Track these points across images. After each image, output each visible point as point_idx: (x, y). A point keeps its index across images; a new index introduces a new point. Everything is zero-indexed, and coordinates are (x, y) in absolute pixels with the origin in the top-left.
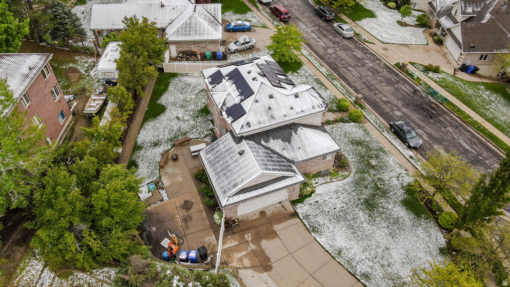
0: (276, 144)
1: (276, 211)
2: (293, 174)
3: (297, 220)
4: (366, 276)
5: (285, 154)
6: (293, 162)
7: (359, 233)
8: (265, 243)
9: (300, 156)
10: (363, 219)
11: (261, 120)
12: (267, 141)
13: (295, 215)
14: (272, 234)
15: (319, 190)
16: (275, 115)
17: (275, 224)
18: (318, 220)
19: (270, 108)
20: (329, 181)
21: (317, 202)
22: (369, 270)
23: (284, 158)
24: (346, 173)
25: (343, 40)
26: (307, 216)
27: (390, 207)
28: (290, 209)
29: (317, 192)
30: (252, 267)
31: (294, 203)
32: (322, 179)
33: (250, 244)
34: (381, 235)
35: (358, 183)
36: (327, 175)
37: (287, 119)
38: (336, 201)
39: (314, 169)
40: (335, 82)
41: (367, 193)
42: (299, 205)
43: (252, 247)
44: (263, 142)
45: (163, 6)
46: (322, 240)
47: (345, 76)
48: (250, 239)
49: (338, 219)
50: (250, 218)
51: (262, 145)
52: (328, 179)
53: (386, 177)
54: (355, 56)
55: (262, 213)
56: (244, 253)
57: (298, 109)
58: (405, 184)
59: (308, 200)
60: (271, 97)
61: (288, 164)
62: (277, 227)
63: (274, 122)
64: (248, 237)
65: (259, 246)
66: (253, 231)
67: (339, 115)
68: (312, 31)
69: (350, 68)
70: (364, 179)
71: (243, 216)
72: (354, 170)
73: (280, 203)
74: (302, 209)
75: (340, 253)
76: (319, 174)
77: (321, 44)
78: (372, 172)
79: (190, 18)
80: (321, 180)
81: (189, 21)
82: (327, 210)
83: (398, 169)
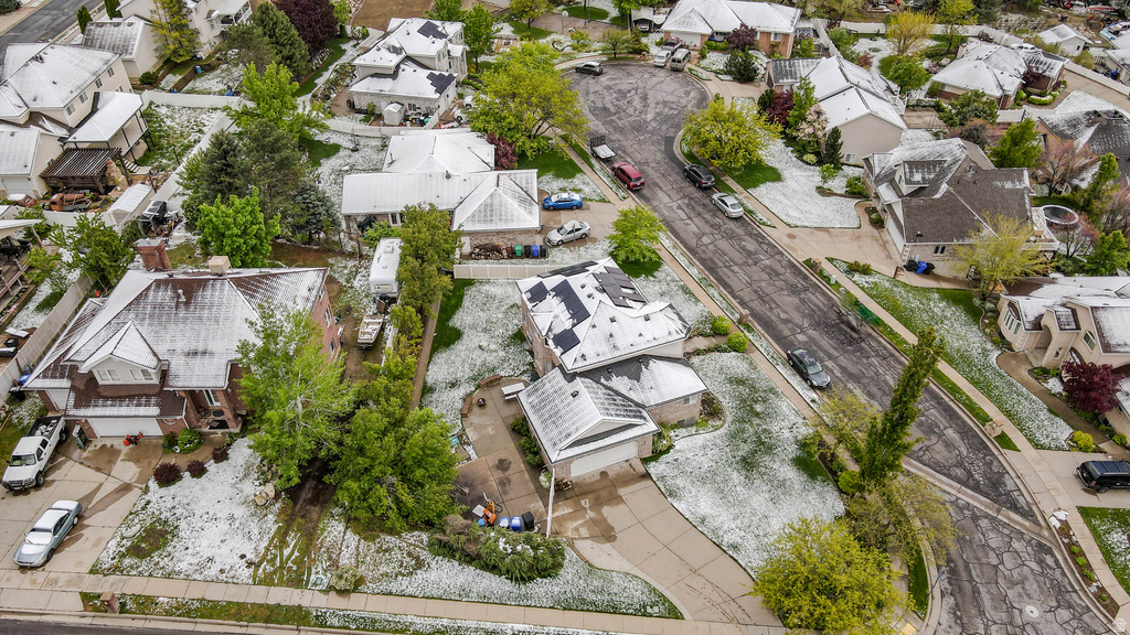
0: (620, 383)
1: (622, 471)
2: (643, 421)
3: (650, 482)
4: (735, 547)
5: (633, 396)
6: (643, 407)
7: (730, 499)
8: (607, 511)
9: (652, 399)
10: (736, 482)
11: (600, 351)
12: (608, 379)
13: (647, 476)
14: (616, 499)
15: (678, 445)
16: (618, 345)
17: (620, 487)
18: (678, 482)
19: (611, 336)
20: (694, 433)
21: (676, 460)
22: (740, 541)
23: (632, 401)
24: (719, 423)
25: (727, 221)
26: (663, 478)
27: (775, 467)
28: (640, 468)
29: (677, 447)
30: (592, 537)
31: (645, 461)
32: (684, 430)
33: (588, 511)
34: (759, 500)
35: (733, 436)
36: (692, 425)
37: (634, 349)
38: (702, 458)
39: (673, 417)
40: (711, 291)
41: (744, 449)
42: (653, 463)
43: (591, 514)
44: (603, 380)
45: (448, 176)
46: (681, 506)
47: (727, 280)
48: (588, 506)
49: (703, 481)
50: (587, 481)
51: (601, 384)
52: (693, 430)
53: (774, 427)
54: (743, 248)
55: (604, 474)
56: (581, 522)
57: (649, 336)
58: (800, 438)
59: (664, 458)
60: (613, 320)
61: (637, 409)
62: (622, 491)
63: (617, 354)
64: (585, 503)
65: (600, 513)
66: (592, 496)
67: (714, 341)
68: (679, 207)
69: (735, 268)
70: (743, 431)
71: (578, 477)
72: (729, 419)
73: (627, 461)
74: (655, 469)
75: (703, 521)
76: (681, 424)
77: (693, 228)
78: (756, 421)
79: (491, 196)
80: (683, 432)
81: (489, 201)
82: (689, 470)
83: (793, 418)
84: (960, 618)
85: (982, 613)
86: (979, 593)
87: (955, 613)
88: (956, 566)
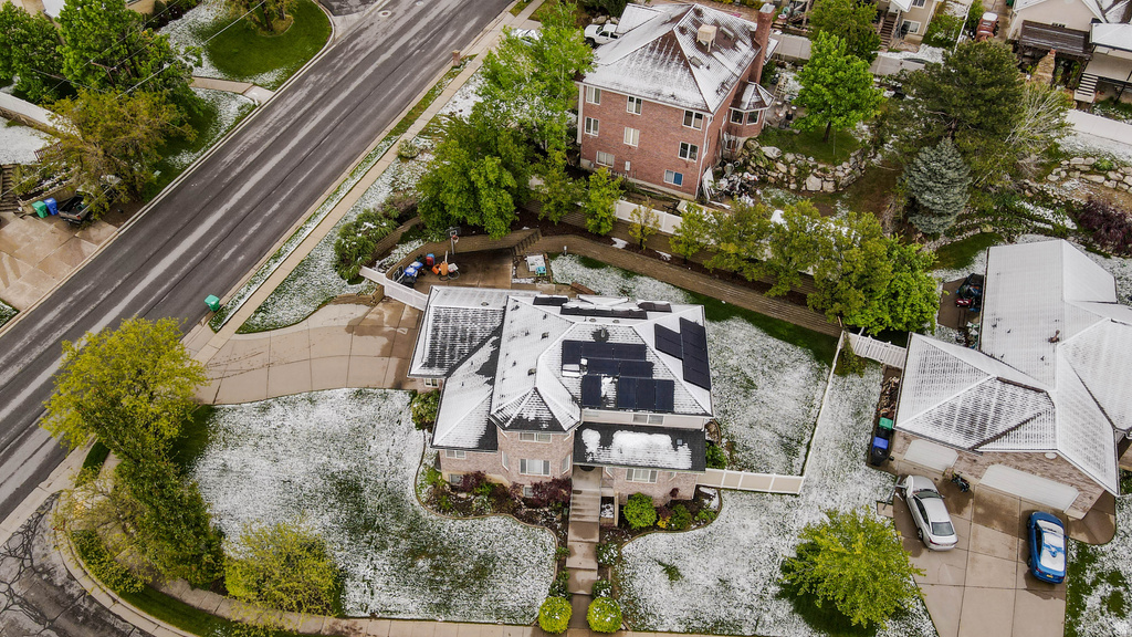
3: (388, 386)
4: (265, 409)
6: (448, 375)
7: (318, 442)
8: (384, 341)
10: (334, 461)
13: (397, 387)
14: (388, 352)
16: (513, 341)
17: (400, 362)
18: (371, 407)
19: (527, 334)
20: (425, 461)
21: (399, 422)
22: (268, 418)
23: (460, 364)
24: (424, 496)
26: (385, 397)
27: (326, 517)
29: (415, 432)
30: (364, 318)
33: (392, 329)
34: (299, 468)
35: (395, 501)
36: (438, 464)
41: (372, 502)
43: (387, 329)
46: (341, 393)
48: (399, 331)
49: (358, 431)
51: (490, 337)
52: (429, 462)
53: (381, 560)
56: (385, 319)
58: (348, 581)
62: (394, 362)
64: (403, 331)
65: (383, 335)
66: (407, 338)
72: (424, 513)
75: (311, 401)
78: (404, 544)
82: (378, 426)
83: (384, 598)
84: (41, 574)
85: (24, 603)
86: (37, 620)
87: (48, 572)
88: (76, 622)
